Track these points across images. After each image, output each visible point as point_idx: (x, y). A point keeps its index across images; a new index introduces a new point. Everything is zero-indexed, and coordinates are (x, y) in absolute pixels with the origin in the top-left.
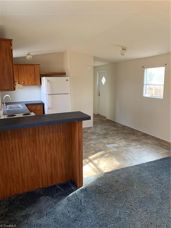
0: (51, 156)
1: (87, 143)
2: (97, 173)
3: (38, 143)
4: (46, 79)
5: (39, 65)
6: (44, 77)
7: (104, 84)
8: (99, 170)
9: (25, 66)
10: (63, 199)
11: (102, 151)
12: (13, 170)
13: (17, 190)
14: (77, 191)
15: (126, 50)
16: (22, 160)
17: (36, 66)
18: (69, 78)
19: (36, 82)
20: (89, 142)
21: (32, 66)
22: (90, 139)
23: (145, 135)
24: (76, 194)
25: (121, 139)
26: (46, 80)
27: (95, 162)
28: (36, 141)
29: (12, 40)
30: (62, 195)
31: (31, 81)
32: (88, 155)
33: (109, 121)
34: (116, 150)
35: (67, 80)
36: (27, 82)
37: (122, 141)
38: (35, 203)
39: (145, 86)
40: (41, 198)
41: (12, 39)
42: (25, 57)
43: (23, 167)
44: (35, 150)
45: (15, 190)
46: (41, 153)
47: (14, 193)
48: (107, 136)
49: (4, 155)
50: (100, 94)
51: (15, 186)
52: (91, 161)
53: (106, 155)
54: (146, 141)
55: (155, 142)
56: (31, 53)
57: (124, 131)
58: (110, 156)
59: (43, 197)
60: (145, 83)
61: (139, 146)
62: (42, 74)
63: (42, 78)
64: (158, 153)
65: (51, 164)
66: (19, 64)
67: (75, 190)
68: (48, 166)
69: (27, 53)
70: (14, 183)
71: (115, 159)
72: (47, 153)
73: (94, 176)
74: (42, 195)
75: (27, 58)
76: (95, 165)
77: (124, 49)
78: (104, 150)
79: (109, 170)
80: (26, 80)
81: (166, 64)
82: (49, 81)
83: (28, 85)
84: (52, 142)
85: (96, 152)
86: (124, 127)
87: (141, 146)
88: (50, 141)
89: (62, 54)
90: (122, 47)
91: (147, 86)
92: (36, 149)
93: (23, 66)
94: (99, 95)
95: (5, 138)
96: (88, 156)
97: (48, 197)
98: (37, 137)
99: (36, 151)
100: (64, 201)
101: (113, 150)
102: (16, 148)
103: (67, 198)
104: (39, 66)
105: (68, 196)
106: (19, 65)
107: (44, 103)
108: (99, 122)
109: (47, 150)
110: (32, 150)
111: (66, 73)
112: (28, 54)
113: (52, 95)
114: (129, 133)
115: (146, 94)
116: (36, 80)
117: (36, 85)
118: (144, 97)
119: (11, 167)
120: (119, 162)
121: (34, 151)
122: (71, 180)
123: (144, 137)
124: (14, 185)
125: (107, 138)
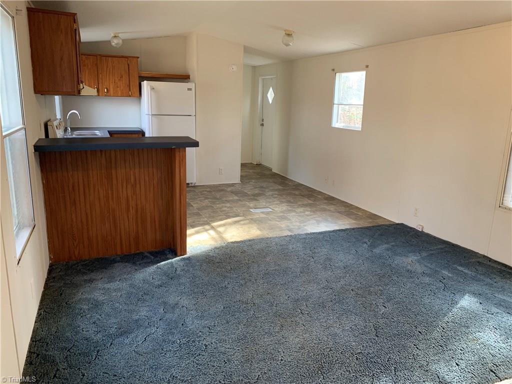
0: (137, 205)
1: (218, 205)
2: (216, 241)
3: (115, 182)
4: (148, 84)
5: (138, 58)
6: (145, 81)
7: (271, 102)
8: (222, 238)
9: (110, 58)
10: (149, 266)
11: (239, 216)
12: (74, 220)
13: (79, 252)
14: (175, 259)
15: (293, 37)
16: (88, 207)
17: (131, 58)
18: (194, 84)
19: (130, 91)
20: (222, 205)
21: (124, 59)
22: (226, 200)
23: (330, 200)
24: (172, 263)
25: (282, 202)
26: (149, 87)
27: (221, 229)
28: (112, 178)
29: (76, 14)
30: (149, 263)
31: (122, 88)
32: (211, 221)
33: (275, 175)
34: (265, 216)
35: (190, 89)
36: (114, 90)
37: (283, 205)
38: (106, 269)
39: (335, 107)
40: (116, 265)
41: (75, 12)
42: (109, 42)
43: (89, 217)
44: (110, 192)
45: (77, 253)
46: (120, 198)
47: (75, 256)
48: (258, 198)
49: (60, 195)
50: (264, 123)
51: (77, 246)
52: (213, 228)
53: (242, 222)
54: (326, 207)
55: (343, 209)
56: (120, 35)
57: (294, 192)
58: (249, 223)
59: (120, 264)
60: (336, 101)
61: (307, 213)
62: (143, 75)
63: (142, 83)
64: (336, 223)
65: (137, 218)
66: (100, 55)
67: (172, 259)
68: (132, 220)
69: (113, 35)
70: (76, 240)
71: (255, 228)
72: (131, 199)
73: (211, 245)
74: (119, 262)
75: (113, 44)
76: (219, 233)
77: (289, 35)
78: (243, 216)
79: (239, 240)
80: (111, 87)
81: (367, 66)
82: (153, 89)
83: (116, 95)
84: (137, 182)
85: (229, 217)
86: (298, 186)
87: (312, 213)
88: (135, 180)
89: (184, 39)
90: (285, 31)
91: (340, 106)
92: (112, 190)
93: (107, 58)
94: (262, 125)
95: (62, 169)
96: (211, 223)
97: (127, 264)
98: (114, 172)
99: (112, 194)
100: (152, 269)
101: (258, 217)
102: (79, 185)
103: (156, 266)
104: (137, 61)
105: (158, 264)
106: (98, 57)
107: (144, 130)
108: (254, 177)
109: (129, 195)
110: (105, 192)
111: (189, 76)
112: (115, 37)
113: (157, 116)
114: (302, 195)
115: (337, 122)
116: (131, 88)
117: (130, 96)
118: (334, 127)
119: (71, 214)
120: (260, 230)
121: (108, 193)
122: (170, 248)
123: (326, 201)
124: (75, 245)
125: (258, 200)
